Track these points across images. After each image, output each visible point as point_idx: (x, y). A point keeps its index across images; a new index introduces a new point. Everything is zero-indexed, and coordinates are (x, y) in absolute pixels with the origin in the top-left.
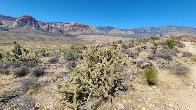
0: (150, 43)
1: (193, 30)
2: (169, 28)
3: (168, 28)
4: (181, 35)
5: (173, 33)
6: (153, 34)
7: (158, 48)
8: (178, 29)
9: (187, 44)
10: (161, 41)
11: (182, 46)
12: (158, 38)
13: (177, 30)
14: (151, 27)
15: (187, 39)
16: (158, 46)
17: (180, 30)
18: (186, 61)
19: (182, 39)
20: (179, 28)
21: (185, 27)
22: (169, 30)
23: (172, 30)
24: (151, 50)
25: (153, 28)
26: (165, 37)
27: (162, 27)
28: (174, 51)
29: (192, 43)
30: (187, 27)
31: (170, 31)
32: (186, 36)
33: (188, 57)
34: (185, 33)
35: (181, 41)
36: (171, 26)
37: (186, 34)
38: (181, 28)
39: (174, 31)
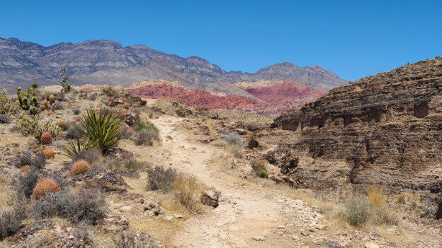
0: (13, 130)
1: (178, 67)
2: (98, 53)
3: (93, 52)
4: (144, 84)
5: (115, 75)
6: (30, 78)
7: (52, 156)
8: (133, 61)
9: (164, 125)
10: (67, 117)
11: (147, 138)
12: (52, 101)
13: (128, 61)
14: (14, 41)
15: (166, 103)
16: (49, 149)
17: (140, 63)
18: (157, 214)
19: (151, 102)
20: (135, 56)
21: (154, 52)
22: (99, 60)
23: (110, 64)
24: (14, 171)
25: (27, 46)
26: (83, 95)
27: (70, 46)
28: (117, 165)
29: (181, 119)
30: (160, 53)
31: (104, 68)
32: (163, 91)
33: (166, 191)
34: (158, 78)
35: (144, 116)
36: (102, 45)
37: (162, 81)
38: (143, 56)
39: (118, 64)
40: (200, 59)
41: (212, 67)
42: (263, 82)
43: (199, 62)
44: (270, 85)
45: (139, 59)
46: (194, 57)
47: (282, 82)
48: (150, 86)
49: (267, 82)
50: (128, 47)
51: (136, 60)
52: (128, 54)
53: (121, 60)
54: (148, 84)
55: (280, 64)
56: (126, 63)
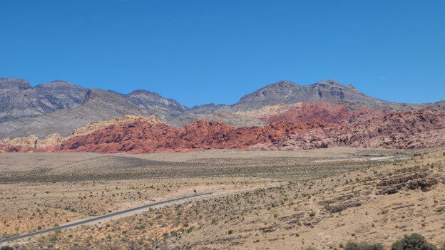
38: (61, 96)
39: (28, 111)
40: (148, 93)
41: (167, 103)
42: (268, 108)
43: (147, 98)
44: (282, 112)
45: (58, 102)
46: (138, 92)
47: (300, 104)
48: (112, 127)
49: (277, 107)
50: (38, 86)
51: (54, 103)
52: (40, 96)
53: (31, 105)
54: (108, 124)
55: (274, 85)
56: (40, 109)
